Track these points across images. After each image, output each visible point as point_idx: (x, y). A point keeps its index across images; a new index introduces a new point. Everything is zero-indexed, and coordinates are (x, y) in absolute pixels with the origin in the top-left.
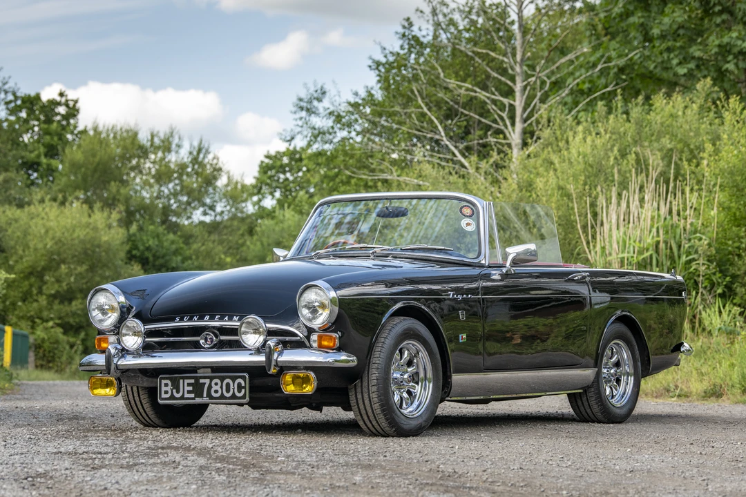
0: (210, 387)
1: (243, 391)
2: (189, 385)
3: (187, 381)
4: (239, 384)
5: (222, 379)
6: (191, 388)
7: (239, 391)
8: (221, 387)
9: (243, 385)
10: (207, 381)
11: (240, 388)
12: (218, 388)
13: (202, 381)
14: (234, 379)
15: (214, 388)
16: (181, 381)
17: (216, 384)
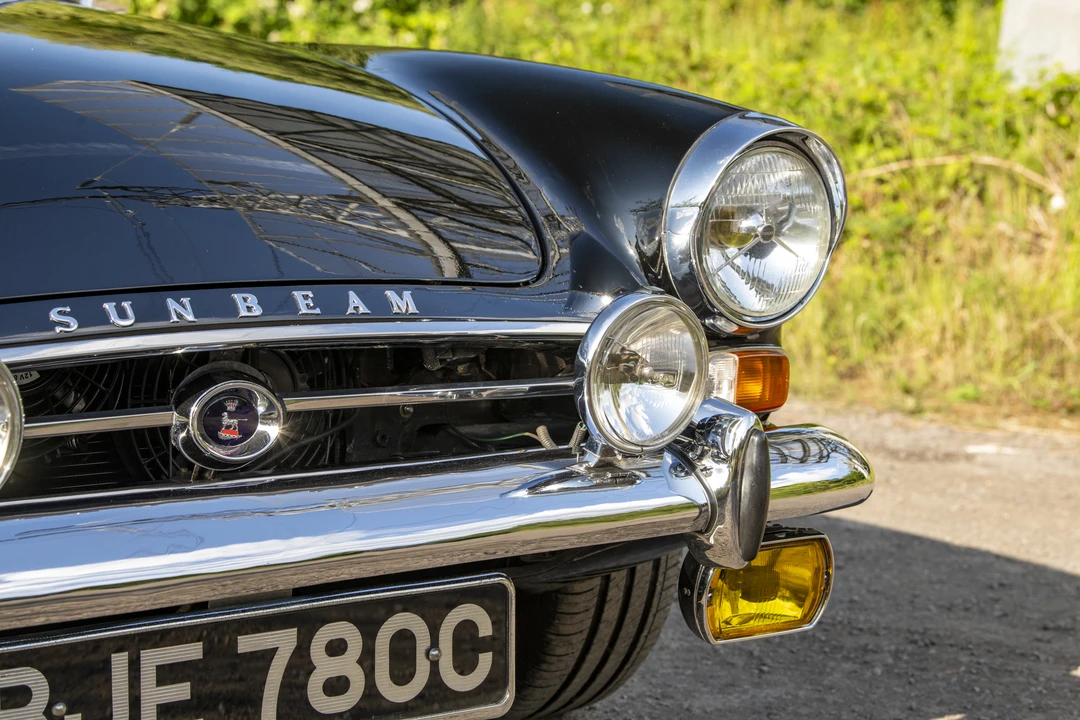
0: (301, 664)
1: (486, 660)
2: (168, 674)
3: (151, 659)
4: (466, 629)
5: (368, 621)
6: (181, 692)
7: (464, 666)
8: (367, 659)
9: (486, 629)
10: (284, 641)
11: (467, 645)
12: (348, 665)
13: (247, 644)
14: (433, 610)
15: (325, 667)
16: (120, 662)
17: (336, 648)
